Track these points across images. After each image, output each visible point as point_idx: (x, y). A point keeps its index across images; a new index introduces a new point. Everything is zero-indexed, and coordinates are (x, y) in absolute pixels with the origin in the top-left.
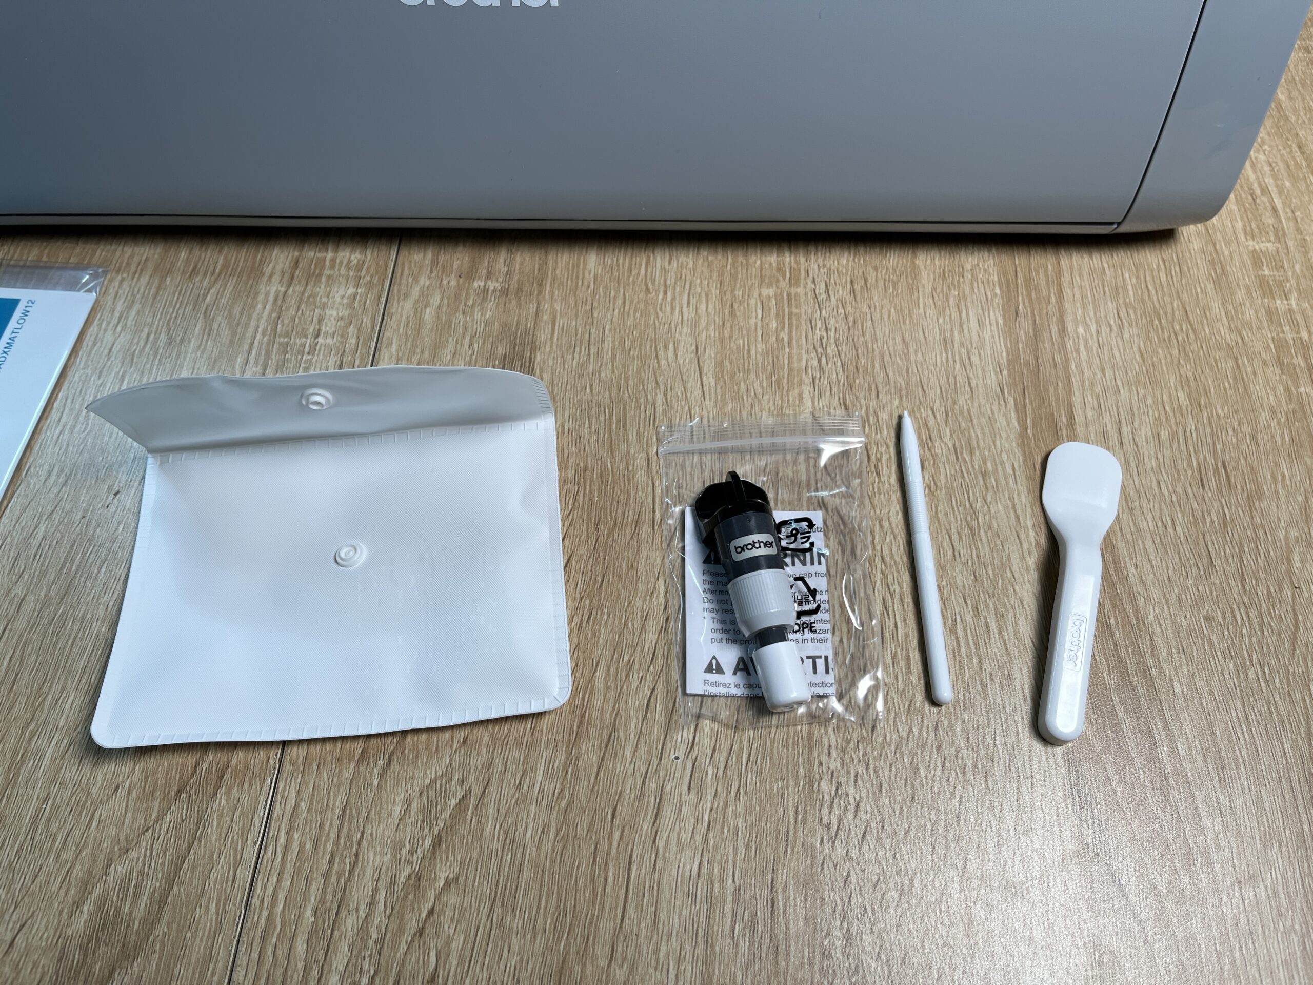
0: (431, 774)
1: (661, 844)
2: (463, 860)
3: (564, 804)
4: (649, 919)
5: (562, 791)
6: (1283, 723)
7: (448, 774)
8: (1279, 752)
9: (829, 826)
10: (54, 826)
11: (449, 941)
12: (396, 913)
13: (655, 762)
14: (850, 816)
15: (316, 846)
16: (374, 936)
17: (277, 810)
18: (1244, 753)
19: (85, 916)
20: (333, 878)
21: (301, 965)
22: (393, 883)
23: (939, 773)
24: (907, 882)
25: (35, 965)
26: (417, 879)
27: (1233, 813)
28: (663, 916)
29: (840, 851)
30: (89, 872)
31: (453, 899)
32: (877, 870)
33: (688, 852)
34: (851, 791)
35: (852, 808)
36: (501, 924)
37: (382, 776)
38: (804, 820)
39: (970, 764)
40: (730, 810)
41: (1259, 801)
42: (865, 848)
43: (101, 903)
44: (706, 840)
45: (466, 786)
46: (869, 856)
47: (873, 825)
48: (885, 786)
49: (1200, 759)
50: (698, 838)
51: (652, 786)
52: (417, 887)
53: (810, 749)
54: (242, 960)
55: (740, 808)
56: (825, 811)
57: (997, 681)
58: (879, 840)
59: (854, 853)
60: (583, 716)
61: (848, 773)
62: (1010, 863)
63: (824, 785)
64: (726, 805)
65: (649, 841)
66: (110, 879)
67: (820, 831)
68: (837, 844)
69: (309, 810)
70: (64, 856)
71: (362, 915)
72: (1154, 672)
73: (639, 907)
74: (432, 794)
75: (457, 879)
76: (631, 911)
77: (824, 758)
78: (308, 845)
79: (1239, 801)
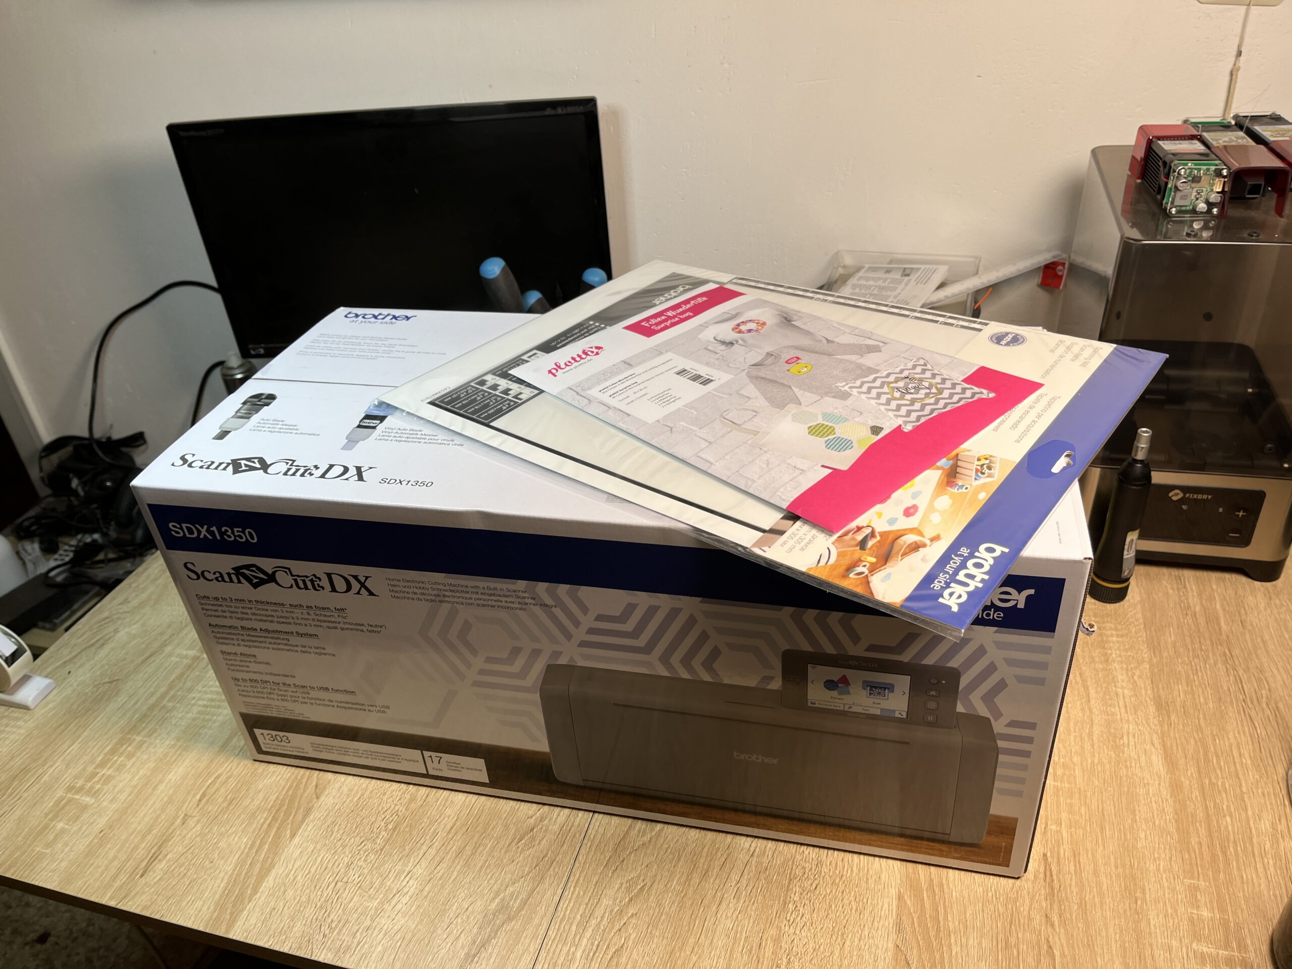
0: (632, 876)
1: (719, 916)
2: (640, 908)
3: (683, 895)
4: (709, 941)
5: (683, 890)
6: (999, 916)
7: (639, 877)
8: (994, 926)
9: (789, 921)
10: (488, 871)
11: (630, 935)
12: (611, 922)
13: (722, 886)
14: (799, 918)
15: (584, 894)
16: (602, 928)
17: (571, 879)
18: (978, 924)
19: (496, 904)
20: (589, 906)
21: (573, 933)
22: (611, 911)
23: (840, 909)
24: (817, 947)
25: (475, 917)
26: (621, 911)
27: (967, 945)
28: (715, 941)
29: (792, 930)
30: (499, 889)
31: (634, 921)
32: (806, 940)
33: (729, 920)
34: (801, 909)
35: (800, 916)
36: (651, 933)
37: (613, 873)
38: (779, 917)
39: (854, 908)
40: (749, 908)
41: (980, 944)
42: (802, 931)
43: (503, 899)
44: (737, 917)
45: (645, 882)
46: (804, 934)
47: (808, 924)
48: (816, 910)
49: (957, 923)
50: (734, 916)
51: (719, 894)
52: (621, 914)
53: (787, 891)
54: (552, 927)
55: (754, 908)
56: (789, 915)
57: (874, 878)
58: (809, 930)
59: (798, 932)
60: (695, 865)
61: (801, 903)
62: (863, 947)
63: (790, 905)
64: (748, 905)
65: (714, 914)
66: (507, 892)
67: (785, 922)
68: (791, 927)
69: (584, 880)
70: (491, 882)
71: (599, 920)
72: (945, 886)
73: (706, 937)
74: (631, 883)
75: (636, 914)
76: (703, 937)
77: (792, 896)
78: (582, 893)
79: (971, 942)
